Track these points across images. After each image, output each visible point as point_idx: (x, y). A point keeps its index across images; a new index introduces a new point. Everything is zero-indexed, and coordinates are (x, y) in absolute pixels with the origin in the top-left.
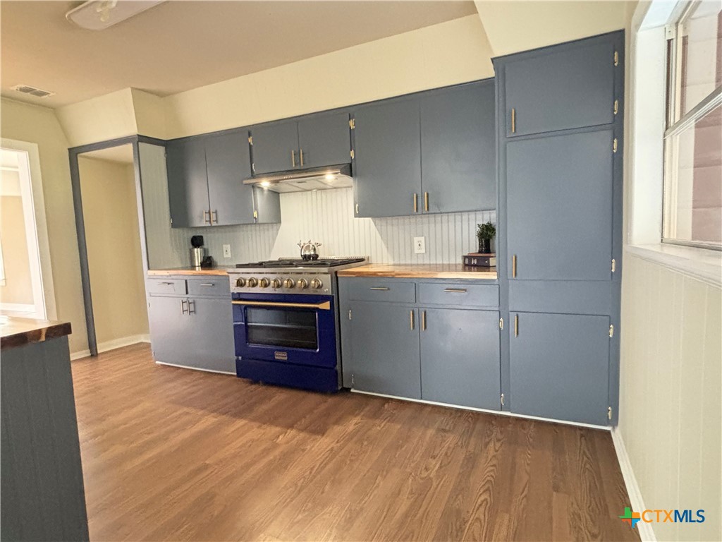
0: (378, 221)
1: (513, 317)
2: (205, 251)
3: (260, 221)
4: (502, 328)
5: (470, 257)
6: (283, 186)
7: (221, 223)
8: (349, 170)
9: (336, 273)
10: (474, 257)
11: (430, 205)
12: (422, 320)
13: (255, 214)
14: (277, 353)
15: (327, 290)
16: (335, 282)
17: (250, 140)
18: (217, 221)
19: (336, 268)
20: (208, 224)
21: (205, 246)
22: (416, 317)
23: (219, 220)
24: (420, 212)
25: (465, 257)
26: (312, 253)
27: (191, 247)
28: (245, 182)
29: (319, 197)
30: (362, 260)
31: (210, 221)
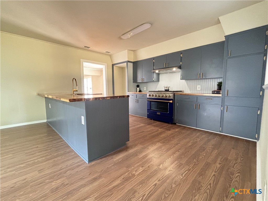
0: (187, 81)
1: (226, 107)
2: (140, 89)
3: (154, 81)
4: (222, 110)
5: (214, 91)
6: (161, 72)
7: (145, 82)
8: (180, 67)
9: (174, 94)
10: (216, 91)
11: (203, 77)
12: (198, 106)
13: (153, 79)
14: (157, 113)
15: (172, 98)
16: (174, 96)
17: (154, 61)
18: (144, 81)
19: (174, 93)
20: (142, 82)
21: (140, 87)
22: (197, 106)
23: (144, 80)
24: (200, 78)
25: (213, 91)
26: (168, 89)
27: (137, 87)
28: (152, 71)
29: (170, 75)
30: (181, 91)
31: (142, 81)
